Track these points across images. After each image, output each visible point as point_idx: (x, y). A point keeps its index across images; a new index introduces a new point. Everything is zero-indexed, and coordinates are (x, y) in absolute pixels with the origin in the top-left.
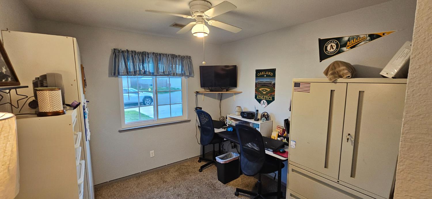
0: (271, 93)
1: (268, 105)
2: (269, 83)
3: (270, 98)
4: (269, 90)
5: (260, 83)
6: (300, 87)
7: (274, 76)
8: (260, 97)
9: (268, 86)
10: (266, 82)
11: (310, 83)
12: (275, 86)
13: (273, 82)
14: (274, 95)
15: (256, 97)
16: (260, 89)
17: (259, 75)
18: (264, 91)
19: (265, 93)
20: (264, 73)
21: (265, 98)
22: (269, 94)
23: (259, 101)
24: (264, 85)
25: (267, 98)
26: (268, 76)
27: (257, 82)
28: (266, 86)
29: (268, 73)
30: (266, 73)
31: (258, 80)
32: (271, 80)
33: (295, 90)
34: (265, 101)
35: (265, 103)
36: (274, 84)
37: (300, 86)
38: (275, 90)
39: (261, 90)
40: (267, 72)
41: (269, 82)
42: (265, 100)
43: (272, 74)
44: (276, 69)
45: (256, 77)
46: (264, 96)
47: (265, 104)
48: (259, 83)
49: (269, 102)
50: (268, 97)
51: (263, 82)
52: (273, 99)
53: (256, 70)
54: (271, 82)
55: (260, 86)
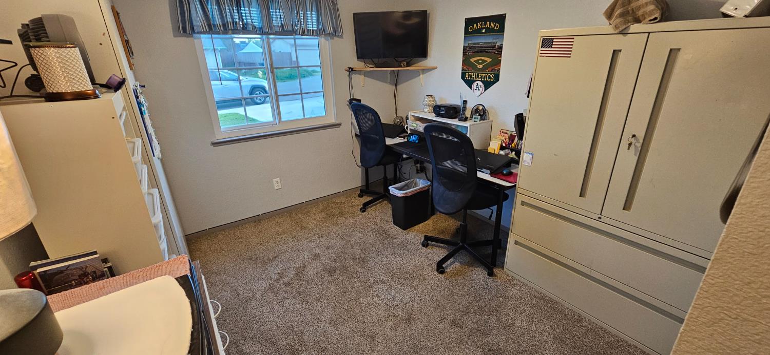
0: (492, 66)
1: (485, 90)
2: (491, 47)
3: (490, 78)
4: (489, 60)
5: (474, 47)
6: (552, 48)
7: (502, 30)
8: (471, 76)
9: (489, 52)
10: (485, 43)
11: (573, 39)
12: (502, 52)
13: (498, 44)
14: (499, 71)
15: (463, 77)
17: (471, 29)
18: (479, 64)
19: (481, 66)
20: (481, 25)
21: (482, 76)
22: (490, 69)
23: (469, 83)
24: (481, 52)
25: (484, 76)
26: (489, 31)
27: (467, 45)
28: (485, 53)
29: (490, 25)
30: (485, 24)
31: (469, 40)
32: (495, 39)
33: (541, 55)
34: (480, 83)
35: (479, 87)
36: (501, 47)
37: (552, 45)
38: (500, 60)
39: (474, 61)
40: (488, 23)
41: (490, 43)
42: (481, 81)
43: (497, 26)
44: (505, 14)
45: (465, 34)
46: (478, 73)
47: (481, 89)
48: (470, 48)
49: (487, 85)
50: (488, 74)
51: (479, 43)
52: (497, 78)
53: (466, 19)
54: (494, 43)
55: (473, 52)
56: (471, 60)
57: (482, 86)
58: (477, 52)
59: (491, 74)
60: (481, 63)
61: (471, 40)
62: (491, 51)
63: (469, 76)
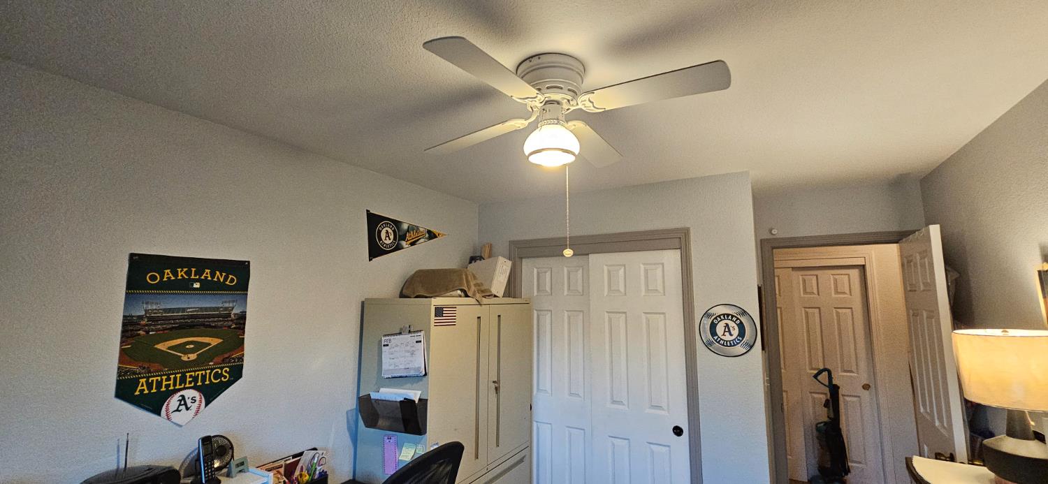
0: (224, 353)
1: (206, 406)
2: (218, 316)
3: (217, 376)
4: (214, 342)
5: (166, 319)
7: (243, 286)
8: (159, 384)
9: (215, 327)
10: (206, 309)
12: (244, 324)
13: (236, 311)
14: (241, 359)
15: (123, 391)
16: (162, 346)
18: (187, 352)
19: (193, 357)
20: (189, 273)
21: (195, 379)
22: (219, 359)
23: (154, 404)
24: (192, 326)
25: (204, 377)
26: (208, 286)
27: (143, 313)
28: (202, 328)
29: (213, 275)
30: (199, 273)
31: (147, 303)
32: (229, 302)
34: (190, 393)
35: (189, 402)
36: (242, 318)
38: (243, 339)
39: (169, 348)
41: (218, 309)
42: (195, 388)
43: (232, 280)
45: (128, 288)
46: (183, 374)
47: (194, 407)
48: (150, 319)
49: (210, 393)
50: (212, 370)
51: (184, 310)
52: (237, 373)
54: (226, 309)
55: (165, 329)
57: (198, 399)
58: (181, 327)
59: (222, 369)
60: (192, 351)
61: (156, 304)
62: (220, 323)
63: (150, 386)
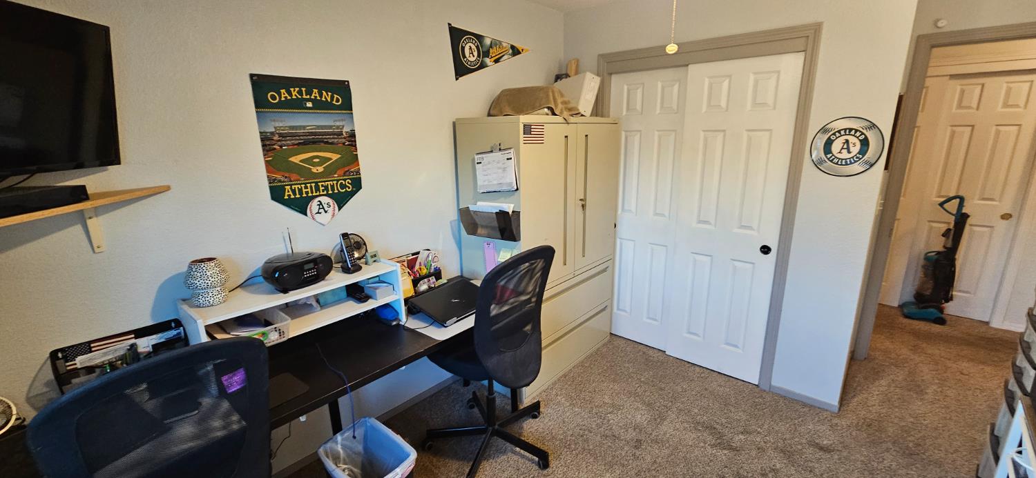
0: (344, 167)
1: (339, 210)
2: (333, 134)
3: (343, 186)
4: (335, 157)
5: (293, 135)
7: (347, 106)
8: (300, 190)
9: (332, 143)
10: (322, 127)
12: (355, 141)
13: (346, 129)
14: (358, 172)
15: (277, 194)
16: (296, 159)
17: (273, 97)
18: (315, 165)
19: (321, 169)
20: (300, 92)
21: (326, 188)
22: (341, 172)
23: (301, 206)
24: (314, 143)
25: (332, 187)
26: (320, 106)
27: (273, 130)
28: (322, 144)
29: (321, 95)
30: (309, 93)
31: (274, 121)
32: (339, 121)
34: (325, 200)
35: (325, 206)
36: (352, 135)
38: (357, 155)
39: (301, 161)
40: (324, 92)
41: (330, 127)
42: (327, 195)
43: (337, 100)
45: (257, 107)
46: (316, 183)
47: (330, 210)
48: (280, 135)
49: (341, 200)
50: (338, 181)
51: (304, 127)
52: (357, 185)
54: (338, 127)
55: (294, 145)
56: (293, 159)
57: (331, 204)
58: (305, 143)
59: (345, 180)
60: (319, 164)
61: (282, 121)
62: (336, 140)
63: (294, 192)
